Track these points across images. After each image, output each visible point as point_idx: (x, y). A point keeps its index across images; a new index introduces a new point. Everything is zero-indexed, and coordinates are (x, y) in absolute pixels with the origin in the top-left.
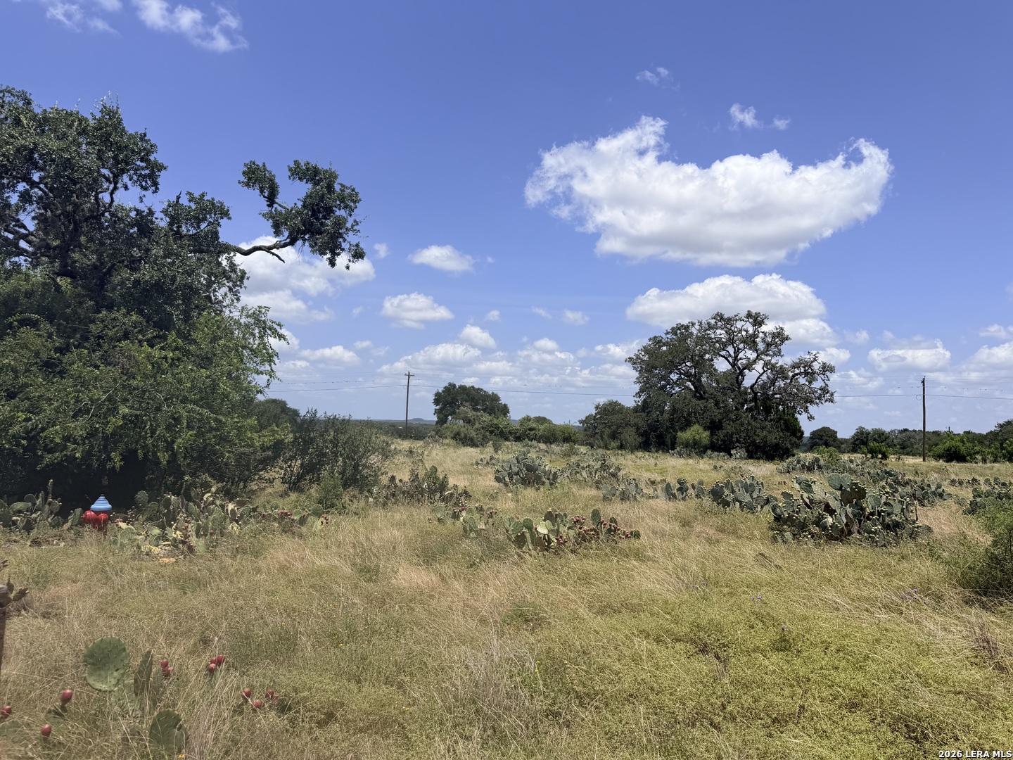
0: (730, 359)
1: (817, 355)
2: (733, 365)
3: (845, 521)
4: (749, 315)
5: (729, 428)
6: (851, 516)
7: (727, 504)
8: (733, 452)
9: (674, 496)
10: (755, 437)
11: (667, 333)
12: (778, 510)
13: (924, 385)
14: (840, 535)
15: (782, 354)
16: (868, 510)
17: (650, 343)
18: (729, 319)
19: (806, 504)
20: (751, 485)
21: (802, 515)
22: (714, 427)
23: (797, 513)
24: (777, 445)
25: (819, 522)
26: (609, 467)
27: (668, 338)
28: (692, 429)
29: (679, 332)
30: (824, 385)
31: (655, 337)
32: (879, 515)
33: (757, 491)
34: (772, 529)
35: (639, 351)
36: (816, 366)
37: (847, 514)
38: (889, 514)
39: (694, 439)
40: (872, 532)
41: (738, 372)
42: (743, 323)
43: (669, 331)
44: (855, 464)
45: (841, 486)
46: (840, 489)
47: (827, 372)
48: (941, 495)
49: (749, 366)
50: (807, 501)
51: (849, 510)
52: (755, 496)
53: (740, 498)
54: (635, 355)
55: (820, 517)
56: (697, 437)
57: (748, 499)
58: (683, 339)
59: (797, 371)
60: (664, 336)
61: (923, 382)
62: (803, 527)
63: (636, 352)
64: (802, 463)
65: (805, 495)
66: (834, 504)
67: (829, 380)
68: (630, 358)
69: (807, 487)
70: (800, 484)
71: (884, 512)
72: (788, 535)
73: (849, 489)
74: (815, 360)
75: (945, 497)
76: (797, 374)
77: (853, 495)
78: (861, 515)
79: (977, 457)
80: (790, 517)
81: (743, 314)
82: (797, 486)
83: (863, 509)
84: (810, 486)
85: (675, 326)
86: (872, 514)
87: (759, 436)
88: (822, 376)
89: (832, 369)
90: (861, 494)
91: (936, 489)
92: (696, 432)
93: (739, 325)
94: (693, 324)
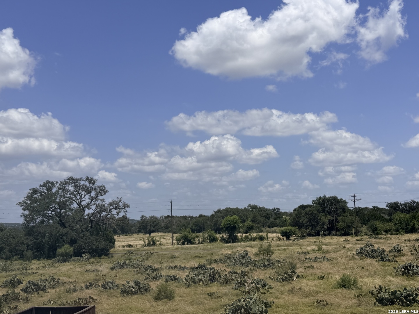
0: (78, 202)
1: (121, 199)
2: (80, 205)
3: (136, 290)
4: (87, 179)
5: (80, 242)
7: (107, 288)
8: (83, 255)
9: (88, 288)
10: (93, 246)
11: (41, 186)
12: (122, 289)
13: (171, 204)
14: (135, 293)
15: (105, 201)
17: (30, 192)
18: (77, 180)
20: (112, 282)
21: (128, 290)
22: (72, 242)
24: (103, 248)
25: (131, 291)
27: (41, 189)
28: (64, 247)
29: (47, 185)
30: (125, 214)
31: (34, 189)
32: (143, 287)
33: (114, 283)
34: (121, 294)
35: (24, 198)
36: (121, 204)
38: (145, 287)
39: (66, 252)
40: (141, 291)
41: (82, 209)
42: (84, 182)
43: (42, 185)
44: (139, 261)
46: (135, 282)
47: (126, 208)
49: (88, 206)
50: (129, 286)
51: (137, 287)
52: (113, 285)
53: (110, 286)
54: (23, 201)
55: (132, 290)
56: (68, 251)
58: (49, 189)
59: (111, 207)
60: (38, 187)
61: (171, 203)
62: (128, 292)
63: (23, 199)
64: (120, 264)
65: (128, 285)
66: (134, 286)
67: (127, 211)
68: (20, 203)
72: (125, 295)
73: (137, 282)
74: (120, 201)
76: (111, 209)
77: (138, 284)
78: (140, 288)
79: (196, 239)
80: (125, 291)
81: (84, 178)
83: (140, 287)
85: (45, 182)
86: (142, 287)
87: (94, 245)
88: (123, 209)
89: (128, 206)
92: (66, 248)
93: (82, 183)
94: (57, 183)
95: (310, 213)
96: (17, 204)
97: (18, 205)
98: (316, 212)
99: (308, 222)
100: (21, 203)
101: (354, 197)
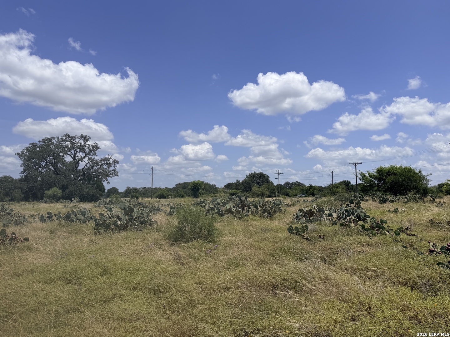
0: (72, 156)
1: (112, 156)
2: (74, 159)
3: (125, 222)
4: (82, 136)
5: (71, 188)
6: (128, 220)
7: (73, 221)
8: (73, 199)
9: (45, 220)
10: (83, 192)
11: (40, 142)
12: (97, 221)
13: (152, 170)
14: (123, 228)
15: (96, 155)
16: (134, 218)
17: (30, 146)
18: (72, 138)
19: (110, 217)
20: (84, 212)
21: (108, 222)
22: (64, 188)
23: (106, 221)
24: (93, 195)
25: (115, 224)
26: (6, 210)
27: (40, 144)
28: (53, 189)
29: (46, 141)
30: (114, 169)
31: (33, 143)
32: (139, 218)
33: (87, 214)
34: (94, 229)
35: (23, 150)
36: (111, 160)
37: (126, 220)
38: (142, 218)
39: (54, 194)
40: (136, 225)
41: (76, 163)
42: (79, 140)
43: (41, 140)
44: (127, 201)
45: (124, 208)
46: (124, 209)
47: (116, 163)
48: (159, 210)
49: (82, 159)
50: (110, 215)
51: (127, 217)
52: (86, 216)
53: (79, 218)
54: (21, 152)
55: (116, 222)
56: (56, 193)
57: (83, 218)
58: (49, 145)
59: (103, 163)
60: (38, 143)
61: (152, 168)
62: (108, 227)
63: (22, 150)
64: (105, 202)
65: (109, 213)
66: (121, 216)
67: (116, 167)
68: (18, 154)
69: (110, 210)
70: (107, 209)
71: (141, 217)
72: (102, 231)
73: (127, 209)
74: (111, 158)
75: (160, 210)
76: (103, 164)
77: (128, 211)
78: (132, 219)
80: (102, 223)
81: (79, 135)
82: (106, 210)
83: (132, 217)
84: (111, 209)
85: (44, 138)
86: (136, 218)
87: (85, 191)
88: (113, 165)
89: (118, 162)
90: (132, 210)
91: (157, 208)
92: (56, 191)
93: (77, 140)
94: (54, 138)
95: (246, 182)
96: (15, 154)
97: (16, 156)
98: (250, 182)
99: (244, 188)
100: (20, 153)
101: (279, 171)
